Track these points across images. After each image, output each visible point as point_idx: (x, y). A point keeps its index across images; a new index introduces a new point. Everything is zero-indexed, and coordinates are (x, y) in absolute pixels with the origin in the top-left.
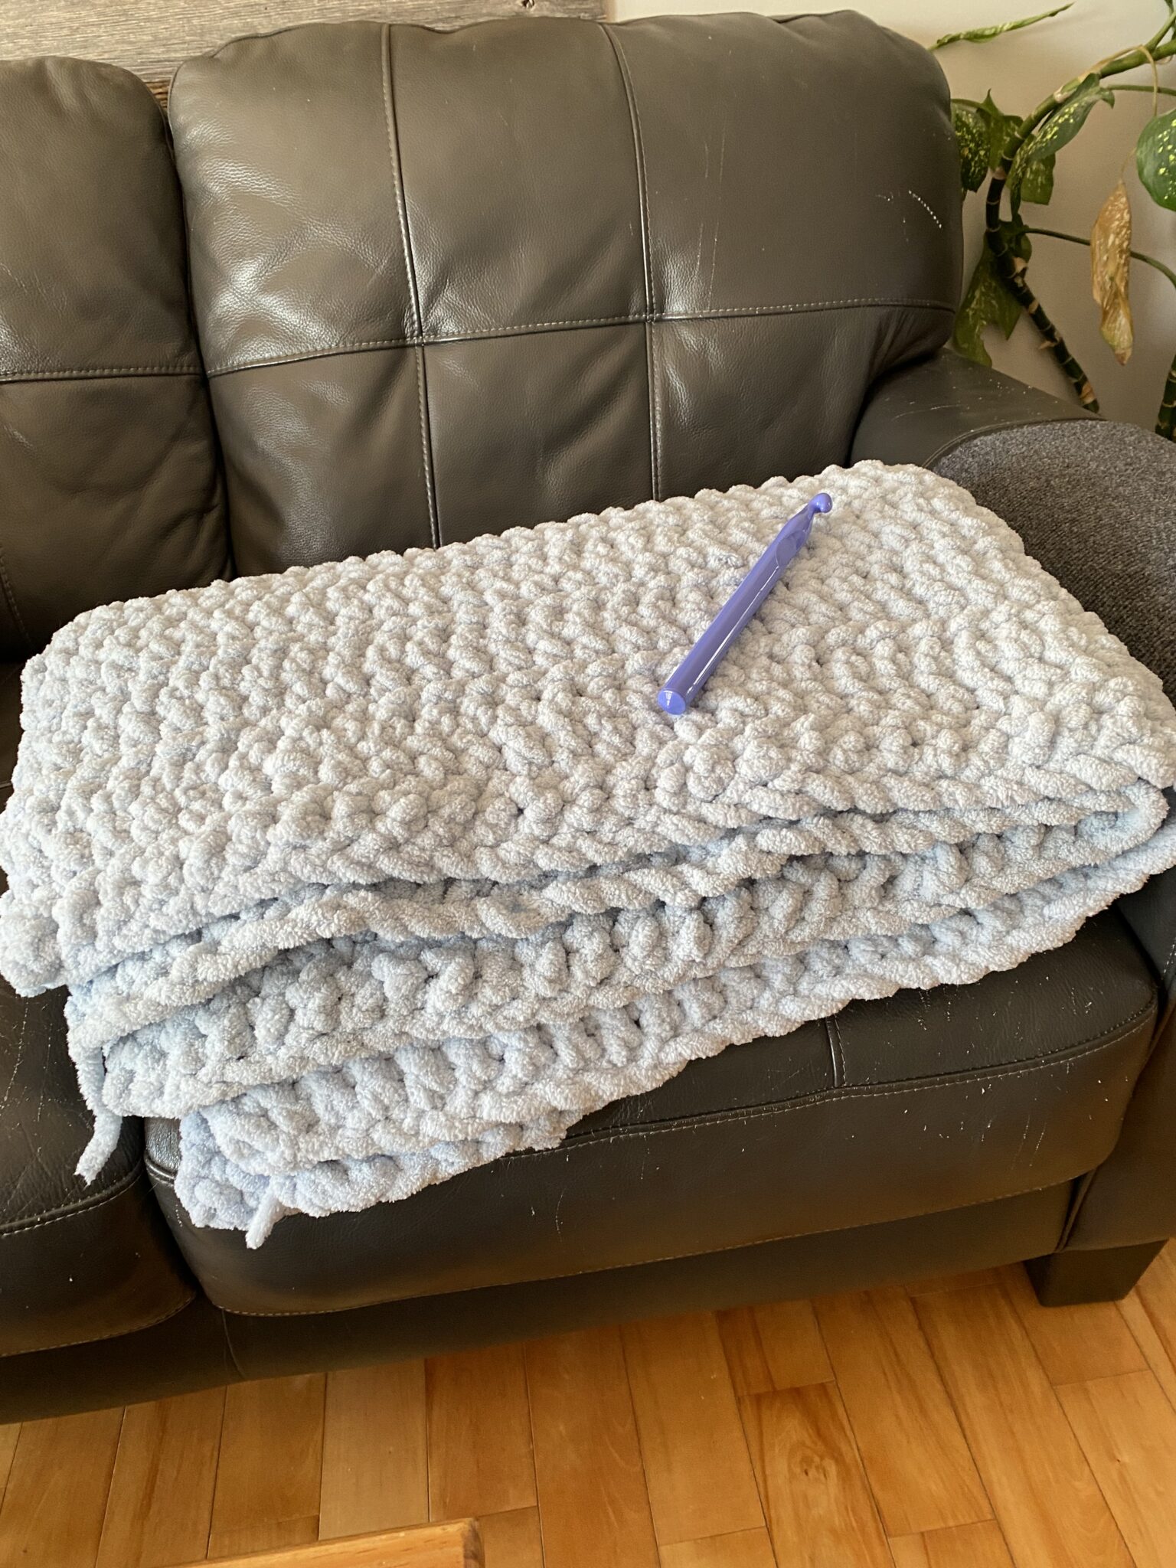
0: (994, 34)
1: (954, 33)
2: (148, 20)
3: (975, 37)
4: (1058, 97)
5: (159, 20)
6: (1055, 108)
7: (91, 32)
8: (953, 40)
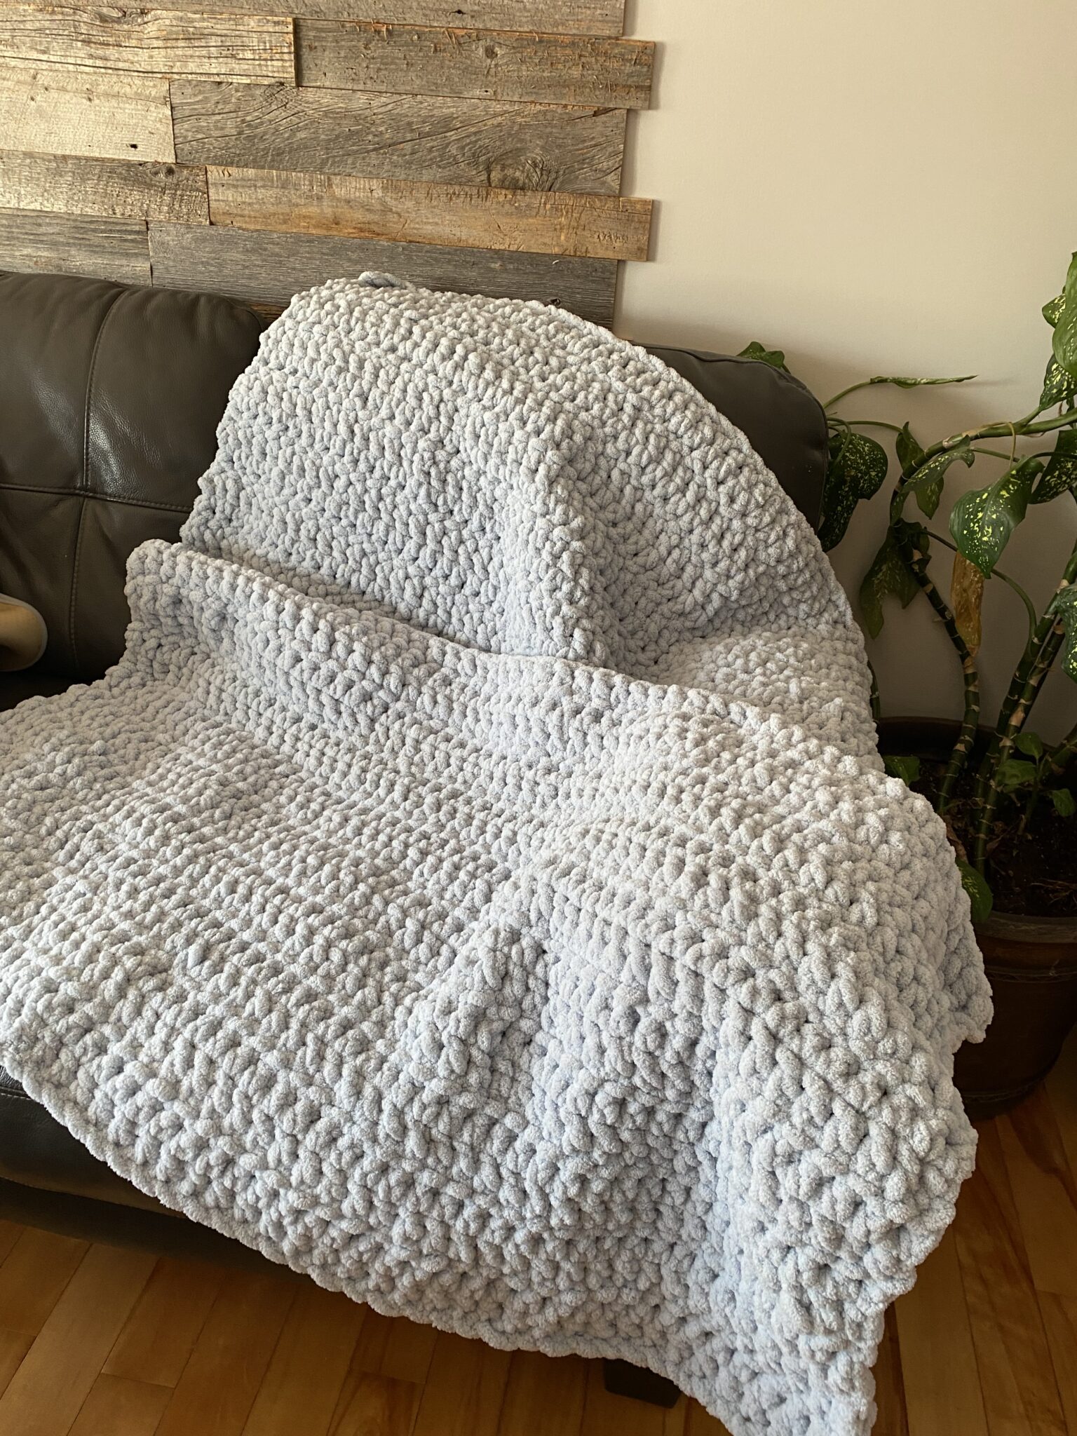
0: (915, 384)
1: (885, 376)
2: (294, 269)
3: (901, 383)
4: (945, 444)
5: (301, 270)
6: (944, 450)
7: (256, 270)
8: (882, 381)
